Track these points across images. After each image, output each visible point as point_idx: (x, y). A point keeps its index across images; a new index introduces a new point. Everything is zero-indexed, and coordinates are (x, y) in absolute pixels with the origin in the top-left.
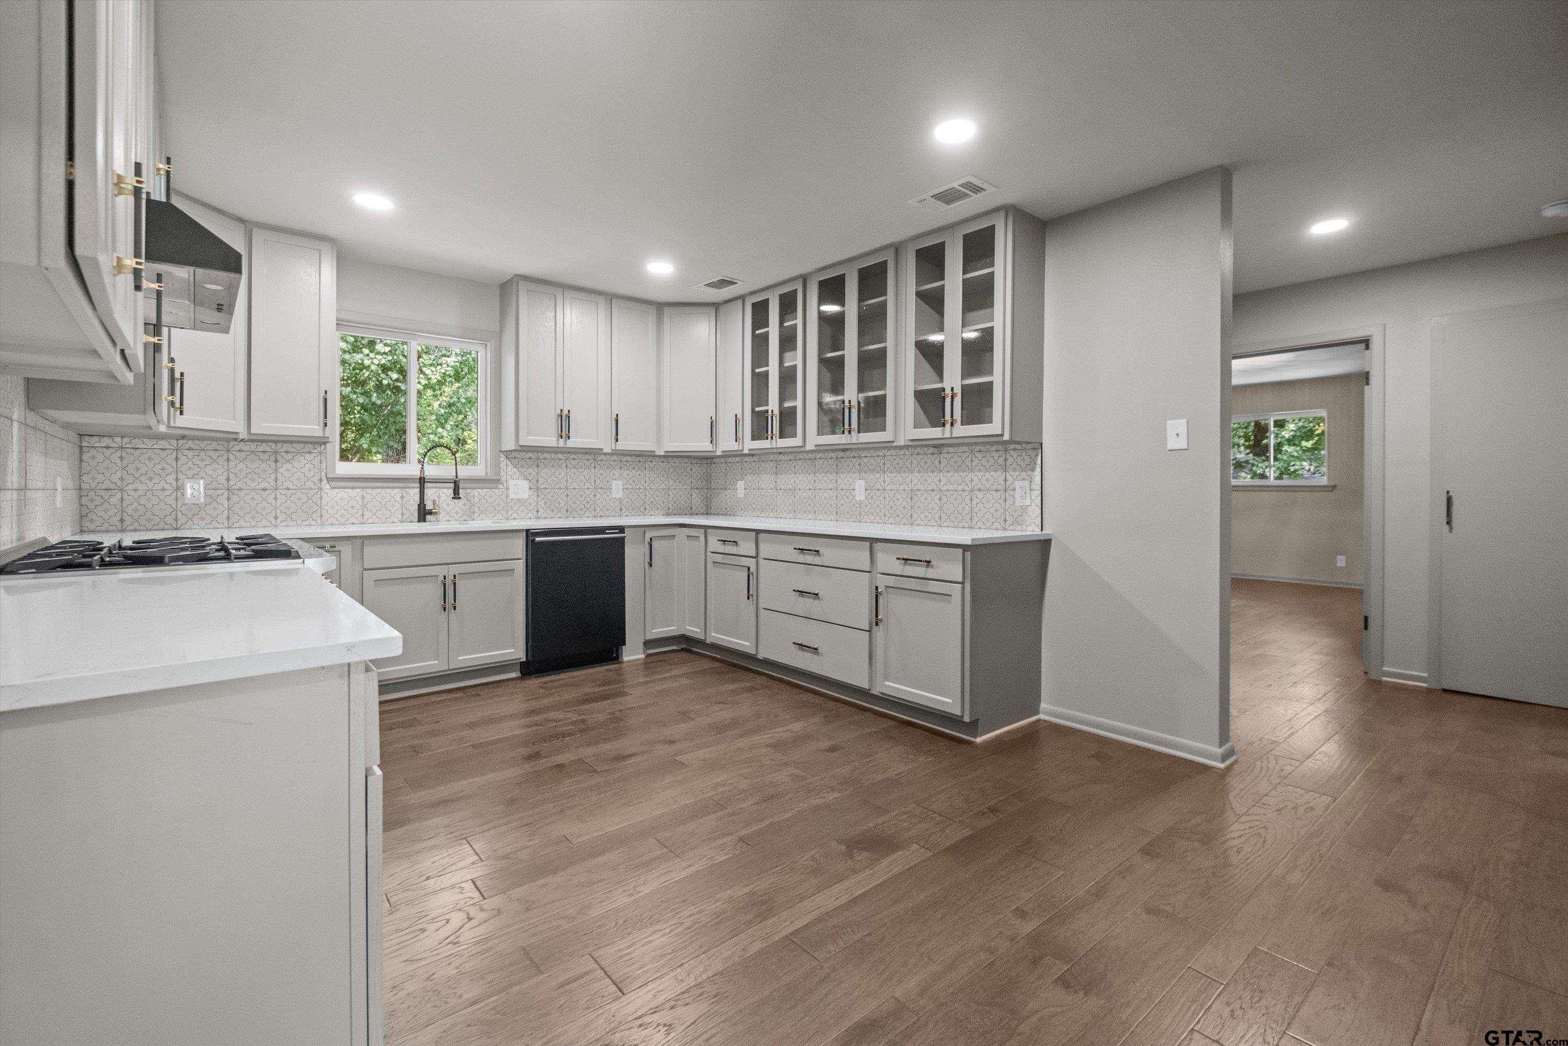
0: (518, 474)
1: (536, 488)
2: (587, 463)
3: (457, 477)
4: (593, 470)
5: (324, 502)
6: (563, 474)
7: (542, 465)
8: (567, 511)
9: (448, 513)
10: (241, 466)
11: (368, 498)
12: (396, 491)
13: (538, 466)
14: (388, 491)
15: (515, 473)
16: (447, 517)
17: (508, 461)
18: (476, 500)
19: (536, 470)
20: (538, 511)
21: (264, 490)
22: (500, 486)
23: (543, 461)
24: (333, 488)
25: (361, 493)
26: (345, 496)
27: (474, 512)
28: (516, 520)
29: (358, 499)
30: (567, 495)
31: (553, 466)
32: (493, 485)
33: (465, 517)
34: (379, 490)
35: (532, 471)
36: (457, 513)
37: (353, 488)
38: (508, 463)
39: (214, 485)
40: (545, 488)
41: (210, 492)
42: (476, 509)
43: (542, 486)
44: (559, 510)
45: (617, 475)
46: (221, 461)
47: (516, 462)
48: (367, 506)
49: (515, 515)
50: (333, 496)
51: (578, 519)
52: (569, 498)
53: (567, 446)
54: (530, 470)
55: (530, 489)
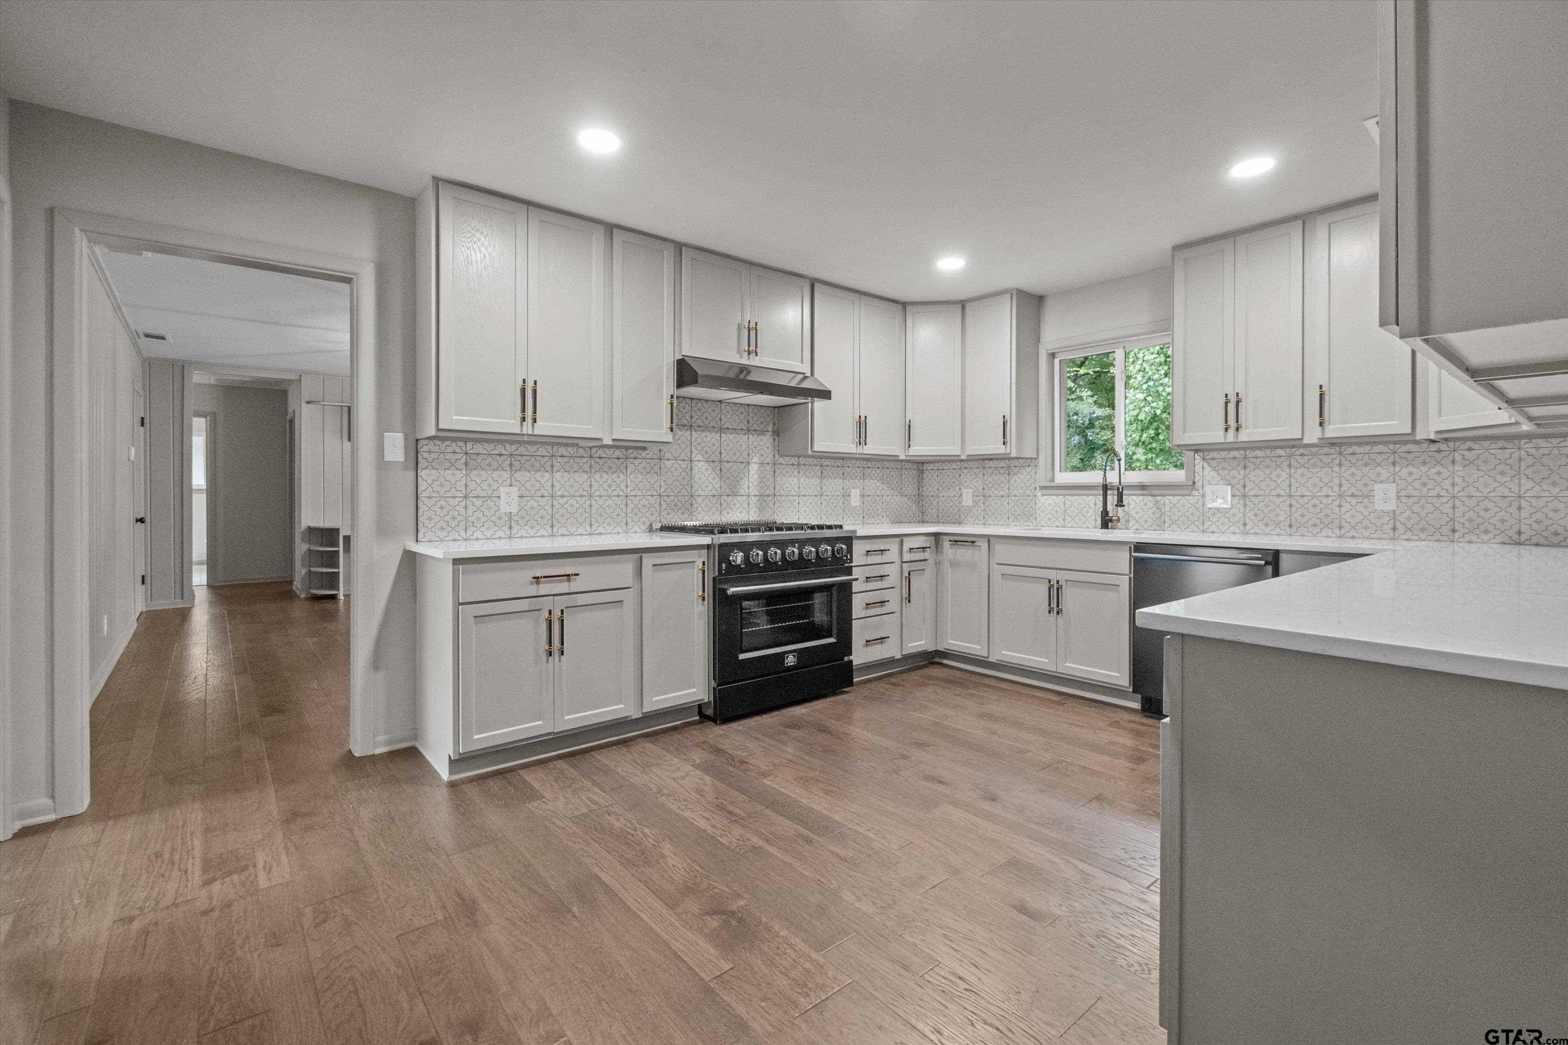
0: (1218, 478)
1: (1242, 496)
2: (1326, 460)
3: (1120, 484)
4: (1337, 469)
5: (1038, 507)
6: (1284, 475)
7: (1251, 466)
8: (1291, 526)
9: (1137, 522)
10: (990, 479)
11: (1068, 503)
12: (1090, 498)
13: (1245, 467)
14: (1083, 497)
15: (1213, 478)
16: (1137, 526)
17: (1205, 464)
18: (1167, 508)
19: (1242, 472)
20: (1245, 525)
21: (1002, 496)
22: (1195, 493)
23: (1252, 460)
24: (1043, 495)
25: (1062, 500)
26: (1051, 502)
27: (1165, 522)
28: (1215, 534)
29: (1061, 504)
30: (1291, 506)
31: (1268, 467)
32: (1187, 492)
33: (1155, 527)
34: (1076, 498)
35: (1238, 474)
36: (1146, 521)
37: (1057, 495)
38: (1206, 465)
39: (976, 494)
40: (1256, 496)
41: (975, 498)
42: (1167, 519)
43: (1252, 493)
44: (1278, 524)
45: (1385, 474)
46: (980, 475)
47: (1214, 463)
48: (1068, 512)
49: (1213, 528)
50: (1047, 502)
51: (1310, 538)
52: (1293, 509)
53: (1239, 440)
54: (1235, 473)
55: (1233, 496)
